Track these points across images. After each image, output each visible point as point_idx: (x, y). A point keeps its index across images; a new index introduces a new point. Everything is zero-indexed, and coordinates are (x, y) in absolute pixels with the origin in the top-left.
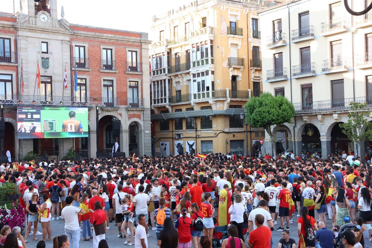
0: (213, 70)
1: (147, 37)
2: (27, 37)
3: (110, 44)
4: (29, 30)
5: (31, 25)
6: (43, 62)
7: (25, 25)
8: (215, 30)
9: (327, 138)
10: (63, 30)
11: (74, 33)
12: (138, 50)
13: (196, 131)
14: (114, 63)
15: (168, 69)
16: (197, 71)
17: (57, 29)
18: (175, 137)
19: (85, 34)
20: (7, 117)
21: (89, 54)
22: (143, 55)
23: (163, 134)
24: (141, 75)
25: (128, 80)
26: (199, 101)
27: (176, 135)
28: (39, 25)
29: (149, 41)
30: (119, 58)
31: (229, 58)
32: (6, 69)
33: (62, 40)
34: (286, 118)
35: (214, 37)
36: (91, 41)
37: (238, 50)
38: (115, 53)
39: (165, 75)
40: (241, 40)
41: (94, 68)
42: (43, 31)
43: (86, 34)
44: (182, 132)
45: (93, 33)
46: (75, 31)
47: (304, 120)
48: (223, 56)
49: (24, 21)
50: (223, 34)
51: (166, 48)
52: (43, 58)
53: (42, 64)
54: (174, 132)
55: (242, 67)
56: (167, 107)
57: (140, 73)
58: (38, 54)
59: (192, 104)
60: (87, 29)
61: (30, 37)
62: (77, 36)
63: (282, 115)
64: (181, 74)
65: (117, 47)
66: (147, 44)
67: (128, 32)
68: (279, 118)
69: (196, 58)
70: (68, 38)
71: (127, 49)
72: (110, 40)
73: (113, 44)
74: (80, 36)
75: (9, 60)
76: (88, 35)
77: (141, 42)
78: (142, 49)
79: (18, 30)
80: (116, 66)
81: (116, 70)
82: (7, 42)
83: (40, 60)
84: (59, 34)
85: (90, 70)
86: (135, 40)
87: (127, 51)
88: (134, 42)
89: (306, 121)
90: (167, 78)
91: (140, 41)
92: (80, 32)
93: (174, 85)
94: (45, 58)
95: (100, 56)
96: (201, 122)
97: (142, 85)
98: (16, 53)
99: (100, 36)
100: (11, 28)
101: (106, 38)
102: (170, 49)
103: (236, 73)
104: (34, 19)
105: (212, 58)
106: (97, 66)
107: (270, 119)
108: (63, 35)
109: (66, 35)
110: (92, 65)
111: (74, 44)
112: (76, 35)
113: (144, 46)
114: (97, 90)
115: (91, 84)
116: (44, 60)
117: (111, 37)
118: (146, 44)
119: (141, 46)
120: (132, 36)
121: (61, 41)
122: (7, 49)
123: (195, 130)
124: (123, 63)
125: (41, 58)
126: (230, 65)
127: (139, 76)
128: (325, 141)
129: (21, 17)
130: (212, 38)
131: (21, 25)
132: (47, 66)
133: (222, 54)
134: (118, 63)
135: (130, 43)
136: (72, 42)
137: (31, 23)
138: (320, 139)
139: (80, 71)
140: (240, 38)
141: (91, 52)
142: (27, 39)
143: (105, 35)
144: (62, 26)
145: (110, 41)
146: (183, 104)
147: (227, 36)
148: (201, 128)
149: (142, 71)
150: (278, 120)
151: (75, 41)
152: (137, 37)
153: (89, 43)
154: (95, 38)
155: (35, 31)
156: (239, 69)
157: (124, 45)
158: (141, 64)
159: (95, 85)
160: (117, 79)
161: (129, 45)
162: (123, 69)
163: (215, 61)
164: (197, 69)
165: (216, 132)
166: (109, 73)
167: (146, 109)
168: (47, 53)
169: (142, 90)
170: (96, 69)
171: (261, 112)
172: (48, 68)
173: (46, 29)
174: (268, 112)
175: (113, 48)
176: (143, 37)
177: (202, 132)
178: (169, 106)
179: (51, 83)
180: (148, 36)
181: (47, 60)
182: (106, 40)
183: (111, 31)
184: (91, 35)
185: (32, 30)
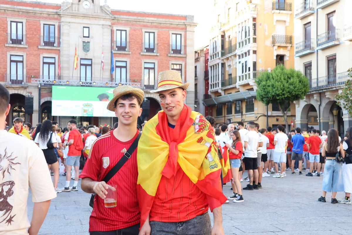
0: (255, 49)
1: (192, 20)
2: (70, 22)
3: (152, 27)
4: (71, 16)
5: (74, 12)
6: (84, 46)
7: (68, 11)
8: (258, 7)
9: (349, 117)
10: (104, 15)
11: (115, 17)
12: (183, 33)
13: (242, 115)
14: (156, 46)
15: (222, 52)
16: (241, 51)
17: (99, 14)
18: (227, 122)
19: (125, 18)
20: (49, 97)
21: (130, 38)
22: (187, 37)
23: (218, 119)
24: (185, 58)
25: (171, 63)
26: (242, 83)
27: (228, 120)
28: (82, 11)
29: (194, 23)
30: (162, 41)
31: (273, 36)
32: (50, 53)
33: (103, 25)
34: (293, 92)
35: (257, 14)
36: (133, 25)
37: (286, 27)
38: (158, 36)
39: (218, 59)
40: (289, 15)
41: (135, 51)
42: (85, 16)
43: (127, 19)
44: (231, 117)
45: (135, 17)
46: (116, 16)
47: (327, 96)
48: (267, 33)
49: (67, 8)
50: (267, 10)
51: (220, 31)
52: (84, 42)
53: (83, 47)
54: (226, 117)
55: (289, 45)
56: (220, 91)
57: (184, 56)
58: (79, 38)
59: (238, 87)
60: (128, 13)
61: (72, 23)
62: (118, 21)
63: (288, 90)
64: (231, 57)
65: (160, 30)
66: (192, 26)
67: (172, 15)
68: (285, 92)
69: (242, 38)
70: (109, 23)
71: (171, 32)
72: (152, 23)
73: (156, 27)
74: (121, 21)
75: (52, 44)
76: (129, 19)
77: (185, 25)
78: (186, 31)
79: (61, 17)
80: (158, 49)
81: (158, 53)
82: (52, 28)
83: (81, 44)
84: (100, 19)
85: (130, 53)
86: (179, 22)
87: (171, 34)
88: (178, 25)
89: (329, 98)
90: (220, 62)
91: (184, 23)
92: (122, 17)
93: (227, 68)
94: (86, 42)
95: (141, 39)
96: (246, 106)
97: (185, 68)
98: (59, 38)
99: (141, 20)
100: (55, 15)
101: (148, 21)
102: (224, 32)
103: (281, 52)
104: (77, 6)
105: (255, 37)
106: (137, 49)
107: (273, 94)
108: (104, 20)
109: (107, 19)
110: (133, 49)
111: (115, 28)
112: (117, 19)
113: (189, 28)
114: (137, 72)
115: (132, 67)
116: (85, 44)
117: (153, 20)
118: (190, 27)
119: (186, 29)
120: (177, 19)
121: (101, 26)
122: (52, 35)
123: (240, 114)
124: (166, 46)
125: (82, 42)
126: (274, 43)
127: (183, 58)
128: (347, 121)
129: (65, 4)
130: (255, 16)
131: (64, 12)
132: (87, 49)
133: (265, 31)
134: (160, 46)
135: (173, 26)
136: (113, 26)
137: (74, 9)
138: (342, 119)
139: (120, 54)
140: (288, 14)
141: (132, 36)
142: (69, 25)
143: (147, 18)
144: (103, 11)
145: (153, 25)
146: (231, 87)
147: (271, 12)
148: (246, 112)
149: (185, 54)
150: (284, 94)
151: (117, 25)
152: (182, 20)
153: (130, 27)
154: (136, 22)
155: (77, 17)
156: (286, 47)
157: (167, 28)
158: (185, 46)
159: (135, 68)
160: (158, 62)
161: (173, 28)
162: (166, 52)
163: (257, 40)
164: (242, 50)
165: (257, 115)
166: (150, 55)
167: (190, 92)
168: (89, 37)
169: (185, 72)
170: (137, 52)
171: (265, 86)
172: (88, 51)
173: (87, 15)
174: (273, 86)
175: (156, 31)
176: (188, 19)
177: (247, 116)
178: (221, 90)
179: (91, 65)
180: (193, 18)
181: (88, 44)
182: (148, 24)
183: (154, 15)
184: (131, 19)
185: (74, 16)
